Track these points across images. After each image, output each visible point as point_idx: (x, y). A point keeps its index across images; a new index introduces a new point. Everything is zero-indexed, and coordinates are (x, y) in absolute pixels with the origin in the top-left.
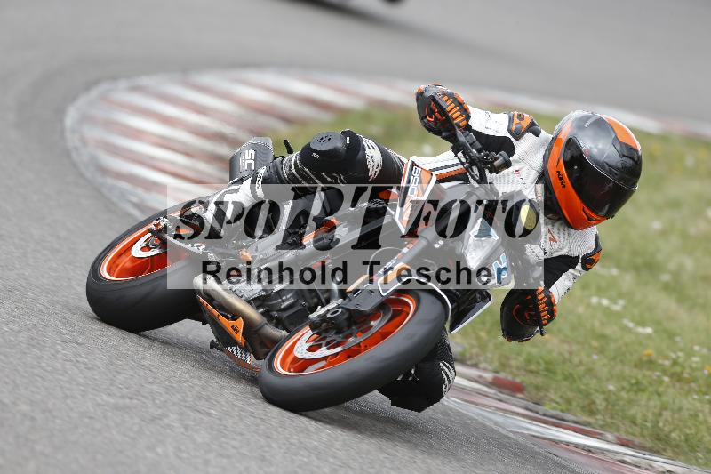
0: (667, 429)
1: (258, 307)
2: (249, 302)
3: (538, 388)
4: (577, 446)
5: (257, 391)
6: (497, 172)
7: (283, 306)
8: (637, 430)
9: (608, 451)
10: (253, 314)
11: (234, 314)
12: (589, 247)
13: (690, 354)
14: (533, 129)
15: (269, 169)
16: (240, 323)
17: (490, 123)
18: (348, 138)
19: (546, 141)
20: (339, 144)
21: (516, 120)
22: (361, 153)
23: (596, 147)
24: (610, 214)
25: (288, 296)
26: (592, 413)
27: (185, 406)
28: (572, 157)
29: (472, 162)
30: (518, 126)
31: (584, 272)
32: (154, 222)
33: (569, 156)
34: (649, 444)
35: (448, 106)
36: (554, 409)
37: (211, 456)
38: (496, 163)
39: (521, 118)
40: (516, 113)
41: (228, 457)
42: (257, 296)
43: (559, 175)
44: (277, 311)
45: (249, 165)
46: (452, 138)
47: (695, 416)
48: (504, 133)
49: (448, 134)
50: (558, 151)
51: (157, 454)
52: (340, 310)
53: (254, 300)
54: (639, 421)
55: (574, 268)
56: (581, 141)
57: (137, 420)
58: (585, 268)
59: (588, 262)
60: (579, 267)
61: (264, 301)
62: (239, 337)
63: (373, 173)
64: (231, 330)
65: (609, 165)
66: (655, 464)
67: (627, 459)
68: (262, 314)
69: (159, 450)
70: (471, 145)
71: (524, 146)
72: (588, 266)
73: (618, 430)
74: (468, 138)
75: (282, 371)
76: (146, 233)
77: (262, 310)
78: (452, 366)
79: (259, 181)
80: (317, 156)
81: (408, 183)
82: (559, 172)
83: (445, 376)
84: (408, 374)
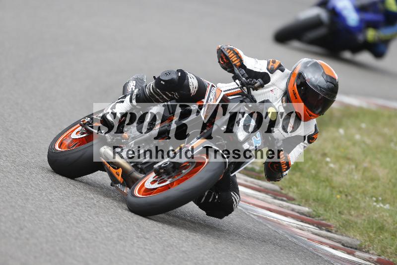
1: (130, 163)
5: (125, 206)
6: (257, 90)
10: (128, 167)
11: (118, 166)
12: (311, 130)
14: (281, 68)
15: (139, 90)
16: (120, 171)
17: (257, 65)
18: (179, 73)
19: (288, 74)
20: (175, 77)
21: (271, 64)
22: (186, 81)
23: (314, 77)
24: (321, 113)
28: (301, 83)
29: (243, 84)
30: (273, 67)
31: (309, 145)
32: (83, 120)
33: (299, 82)
35: (230, 54)
38: (256, 85)
39: (274, 62)
40: (271, 60)
44: (141, 165)
48: (264, 70)
50: (293, 79)
52: (169, 163)
56: (305, 74)
58: (309, 142)
59: (311, 139)
60: (306, 141)
62: (120, 178)
63: (193, 92)
64: (115, 174)
65: (320, 87)
68: (133, 166)
70: (242, 75)
71: (275, 77)
72: (311, 141)
74: (241, 72)
75: (139, 195)
76: (79, 127)
77: (133, 164)
78: (238, 195)
79: (134, 97)
80: (164, 83)
81: (209, 96)
82: (294, 91)
83: (234, 200)
84: (214, 198)
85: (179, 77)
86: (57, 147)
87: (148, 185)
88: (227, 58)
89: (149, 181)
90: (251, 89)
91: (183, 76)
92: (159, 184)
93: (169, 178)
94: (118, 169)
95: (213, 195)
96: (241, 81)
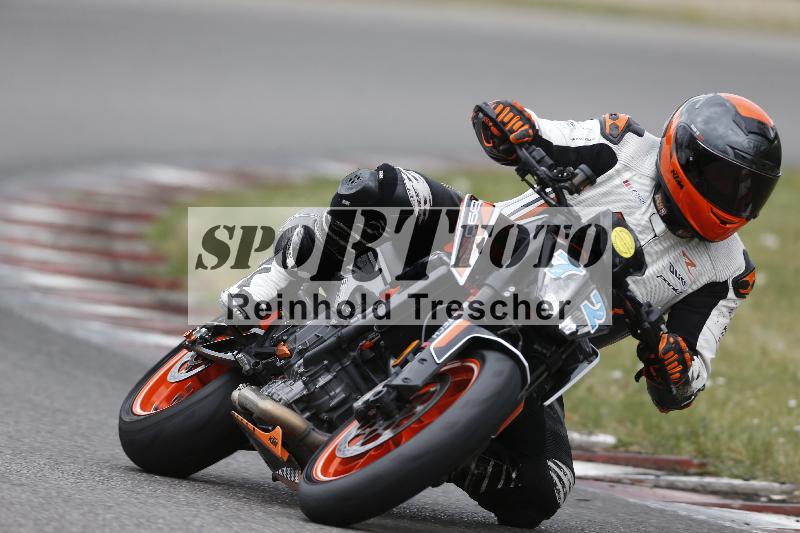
1: (302, 412)
2: (289, 405)
7: (333, 403)
12: (738, 266)
14: (633, 128)
16: (278, 433)
18: (381, 173)
24: (754, 215)
25: (337, 391)
29: (543, 183)
30: (614, 127)
31: (739, 302)
38: (576, 180)
42: (298, 396)
43: (674, 175)
44: (327, 412)
52: (386, 390)
53: (297, 402)
55: (724, 297)
56: (693, 126)
58: (739, 295)
59: (742, 286)
60: (731, 294)
61: (308, 402)
62: (278, 450)
64: (269, 444)
65: (733, 148)
68: (308, 419)
70: (538, 162)
72: (742, 291)
74: (534, 153)
75: (324, 479)
77: (308, 414)
80: (348, 203)
82: (673, 172)
84: (509, 479)
85: (381, 183)
86: (137, 410)
89: (348, 441)
90: (565, 192)
91: (391, 178)
92: (363, 444)
93: (385, 429)
94: (273, 429)
95: (504, 472)
96: (538, 176)
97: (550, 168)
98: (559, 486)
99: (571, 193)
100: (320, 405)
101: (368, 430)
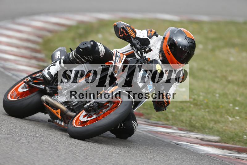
0: (194, 123)
1: (65, 105)
2: (62, 103)
3: (148, 114)
4: (164, 132)
7: (74, 104)
8: (184, 124)
9: (175, 133)
10: (63, 108)
11: (57, 108)
13: (199, 96)
14: (156, 34)
15: (65, 56)
16: (59, 111)
18: (92, 43)
20: (89, 46)
22: (97, 48)
25: (75, 101)
26: (168, 120)
27: (27, 135)
29: (138, 50)
30: (151, 34)
32: (26, 79)
34: (189, 129)
35: (128, 30)
36: (155, 120)
37: (39, 151)
38: (147, 50)
39: (151, 31)
40: (149, 29)
41: (44, 151)
42: (64, 101)
43: (167, 51)
44: (72, 106)
45: (58, 57)
46: (130, 41)
47: (203, 117)
48: (145, 36)
49: (129, 40)
50: (166, 42)
51: (20, 153)
52: (95, 103)
53: (63, 103)
54: (184, 121)
56: (174, 39)
57: (11, 142)
61: (67, 103)
62: (59, 116)
63: (102, 55)
64: (56, 114)
65: (185, 46)
66: (192, 135)
67: (182, 135)
69: (20, 151)
73: (177, 125)
74: (136, 41)
75: (76, 126)
76: (23, 83)
77: (66, 106)
78: (136, 122)
79: (62, 61)
80: (82, 50)
81: (116, 58)
82: (167, 50)
83: (134, 126)
84: (121, 126)
85: (92, 46)
86: (9, 98)
87: (82, 119)
88: (127, 32)
89: (82, 116)
90: (143, 53)
91: (95, 45)
92: (87, 118)
93: (94, 114)
95: (120, 124)
97: (140, 46)
98: (135, 128)
99: (145, 53)
100: (71, 104)
101: (89, 114)
